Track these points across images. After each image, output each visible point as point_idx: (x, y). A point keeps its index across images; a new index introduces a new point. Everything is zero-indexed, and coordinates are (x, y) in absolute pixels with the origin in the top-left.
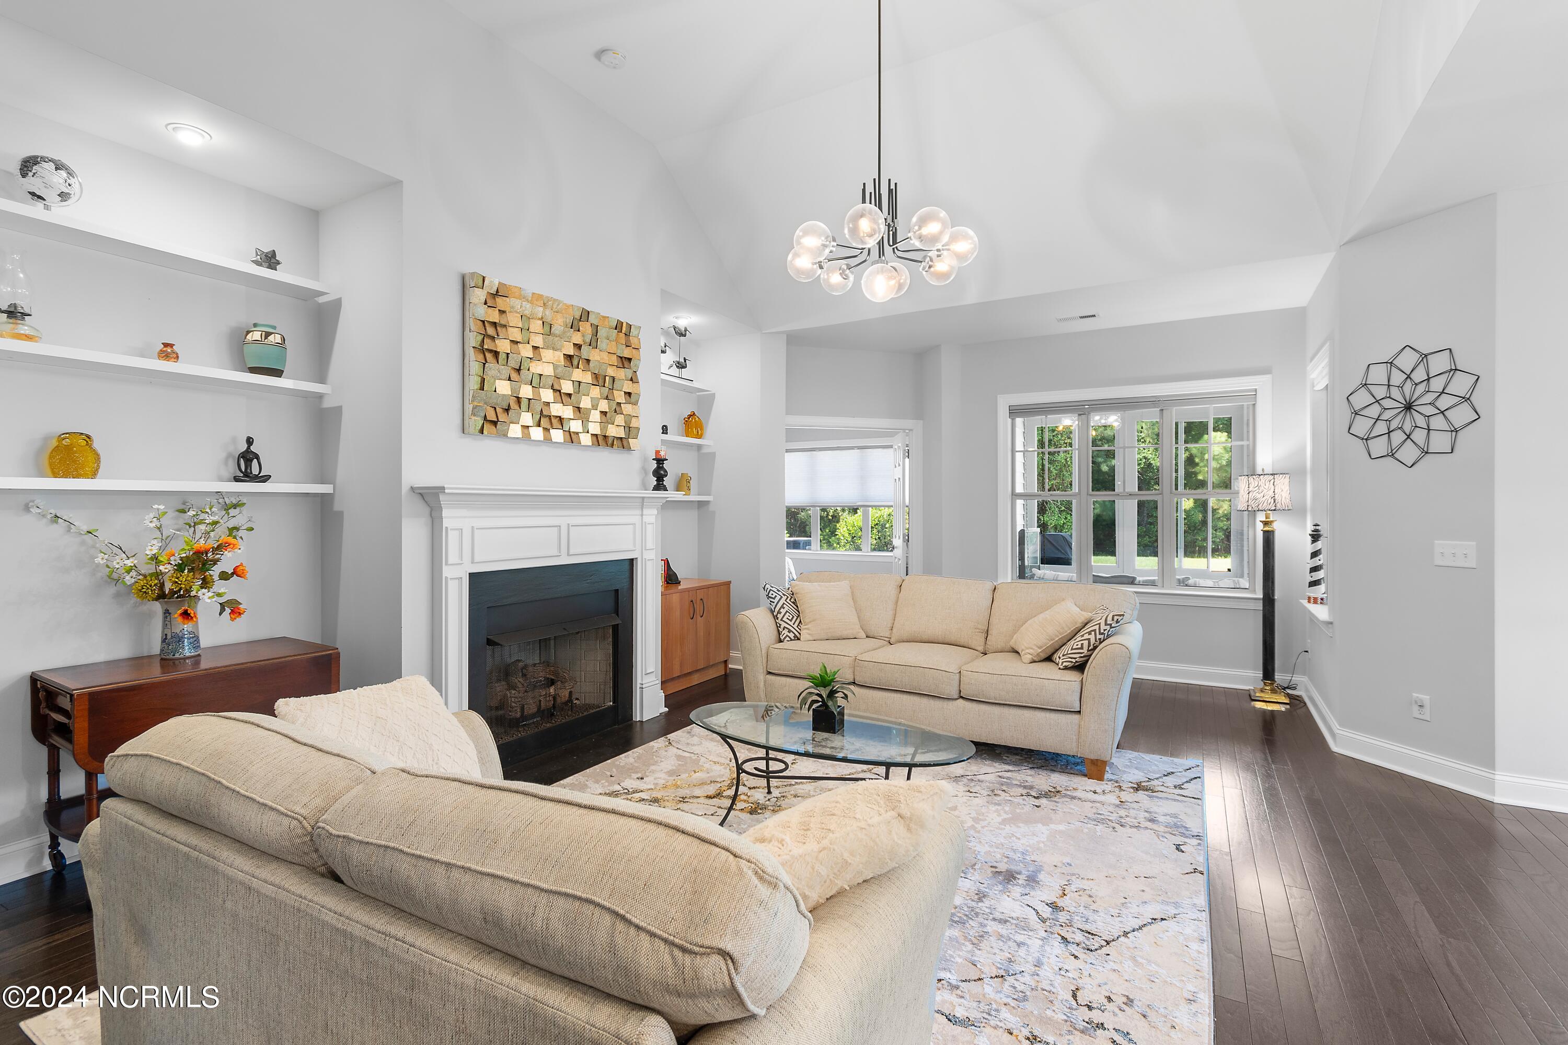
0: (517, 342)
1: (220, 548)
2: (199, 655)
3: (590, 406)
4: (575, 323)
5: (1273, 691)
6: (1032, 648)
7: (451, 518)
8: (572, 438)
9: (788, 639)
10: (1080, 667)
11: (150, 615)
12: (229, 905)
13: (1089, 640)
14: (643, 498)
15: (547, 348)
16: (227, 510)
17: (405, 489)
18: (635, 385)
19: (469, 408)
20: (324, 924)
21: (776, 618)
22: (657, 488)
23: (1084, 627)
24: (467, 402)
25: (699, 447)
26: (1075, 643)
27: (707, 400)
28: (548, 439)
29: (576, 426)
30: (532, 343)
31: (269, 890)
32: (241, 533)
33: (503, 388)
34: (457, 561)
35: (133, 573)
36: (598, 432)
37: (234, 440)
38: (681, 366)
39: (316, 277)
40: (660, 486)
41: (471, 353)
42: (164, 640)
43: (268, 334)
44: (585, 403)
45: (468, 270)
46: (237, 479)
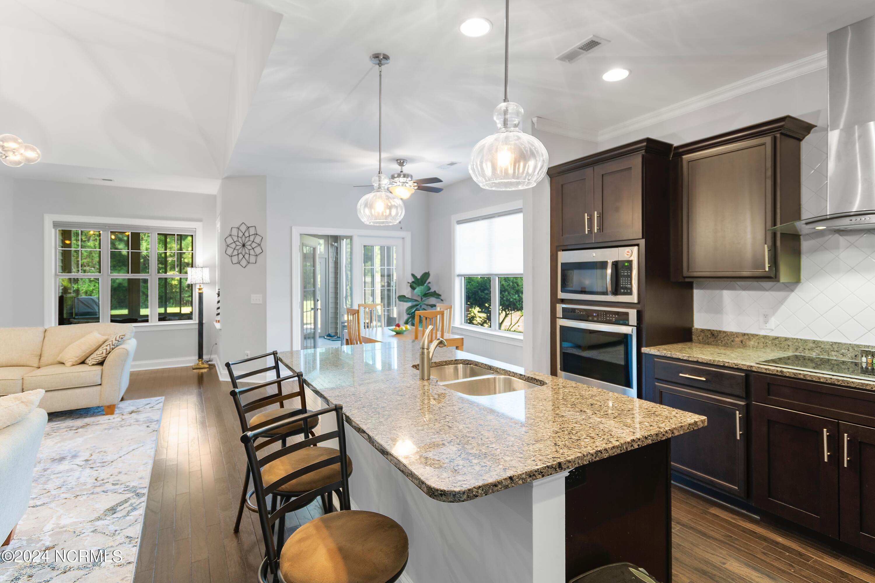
5: (203, 363)
6: (72, 359)
10: (101, 363)
13: (106, 349)
23: (103, 343)
26: (98, 352)
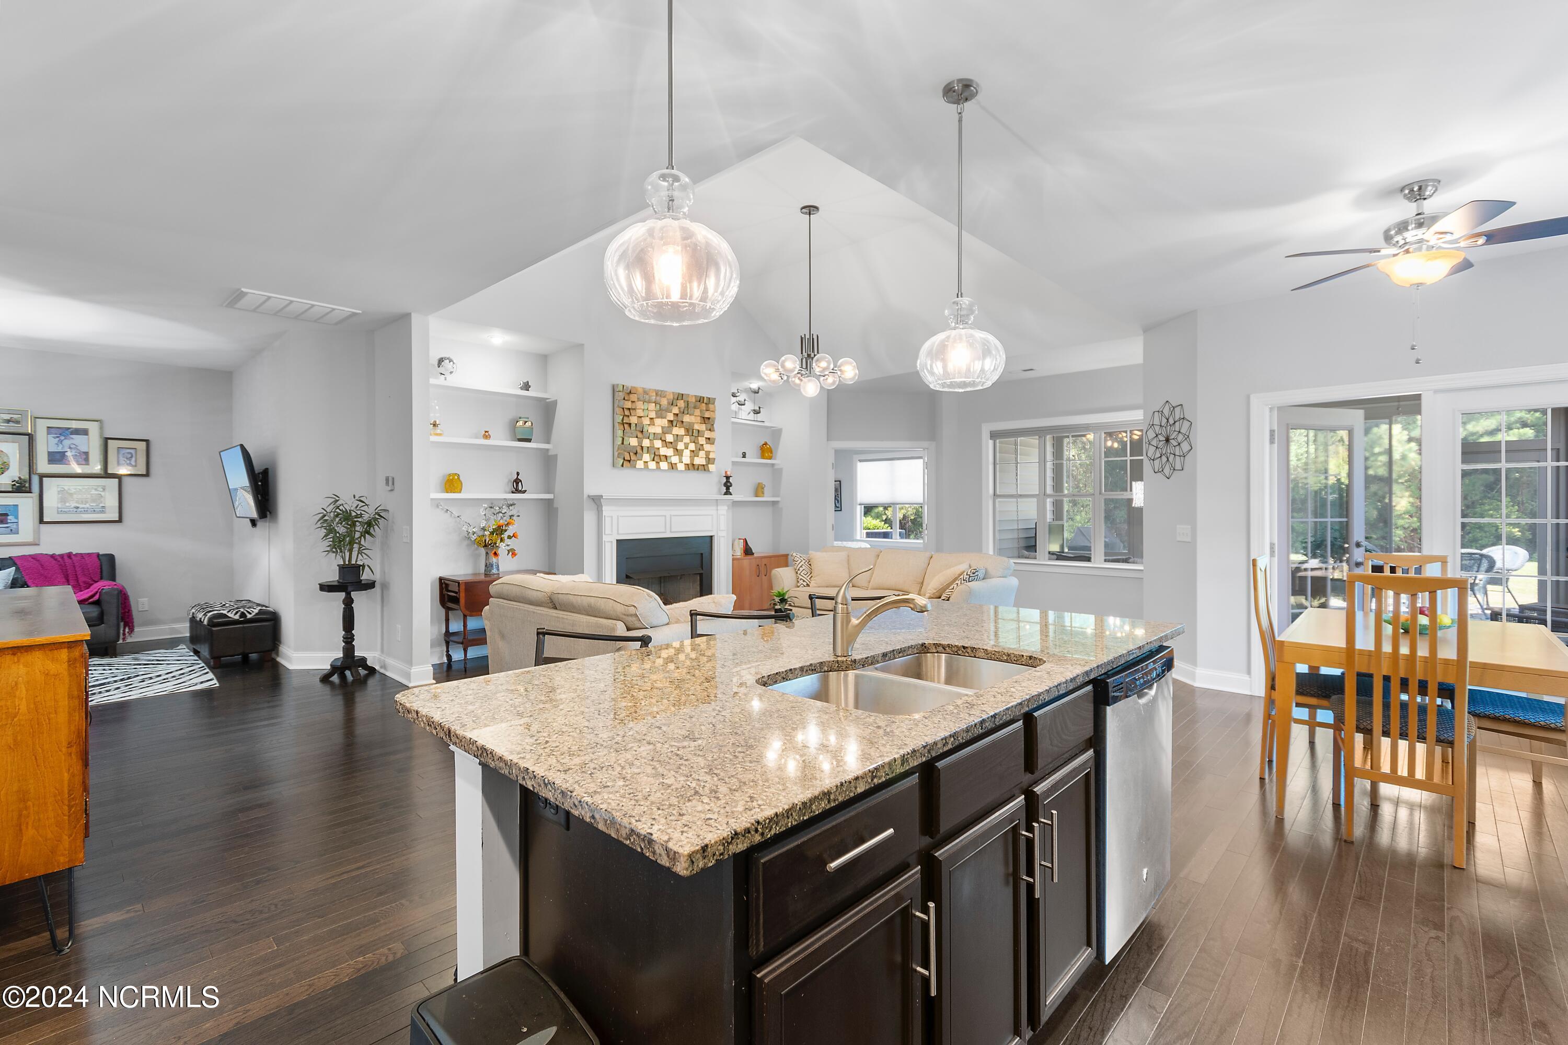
0: (641, 417)
1: (508, 524)
2: (499, 576)
3: (683, 448)
4: (674, 402)
7: (607, 511)
8: (673, 466)
9: (802, 585)
11: (479, 555)
12: (529, 619)
14: (717, 500)
15: (658, 418)
16: (508, 507)
17: (585, 496)
18: (712, 433)
19: (616, 454)
20: (553, 616)
21: (797, 573)
22: (724, 494)
24: (615, 451)
25: (773, 465)
27: (776, 433)
28: (658, 468)
29: (675, 459)
30: (650, 416)
31: (539, 612)
32: (514, 518)
33: (634, 442)
34: (610, 533)
35: (475, 535)
36: (688, 462)
37: (511, 474)
38: (757, 412)
39: (546, 392)
40: (728, 492)
41: (617, 425)
42: (486, 566)
43: (526, 422)
44: (680, 446)
45: (615, 383)
46: (513, 492)
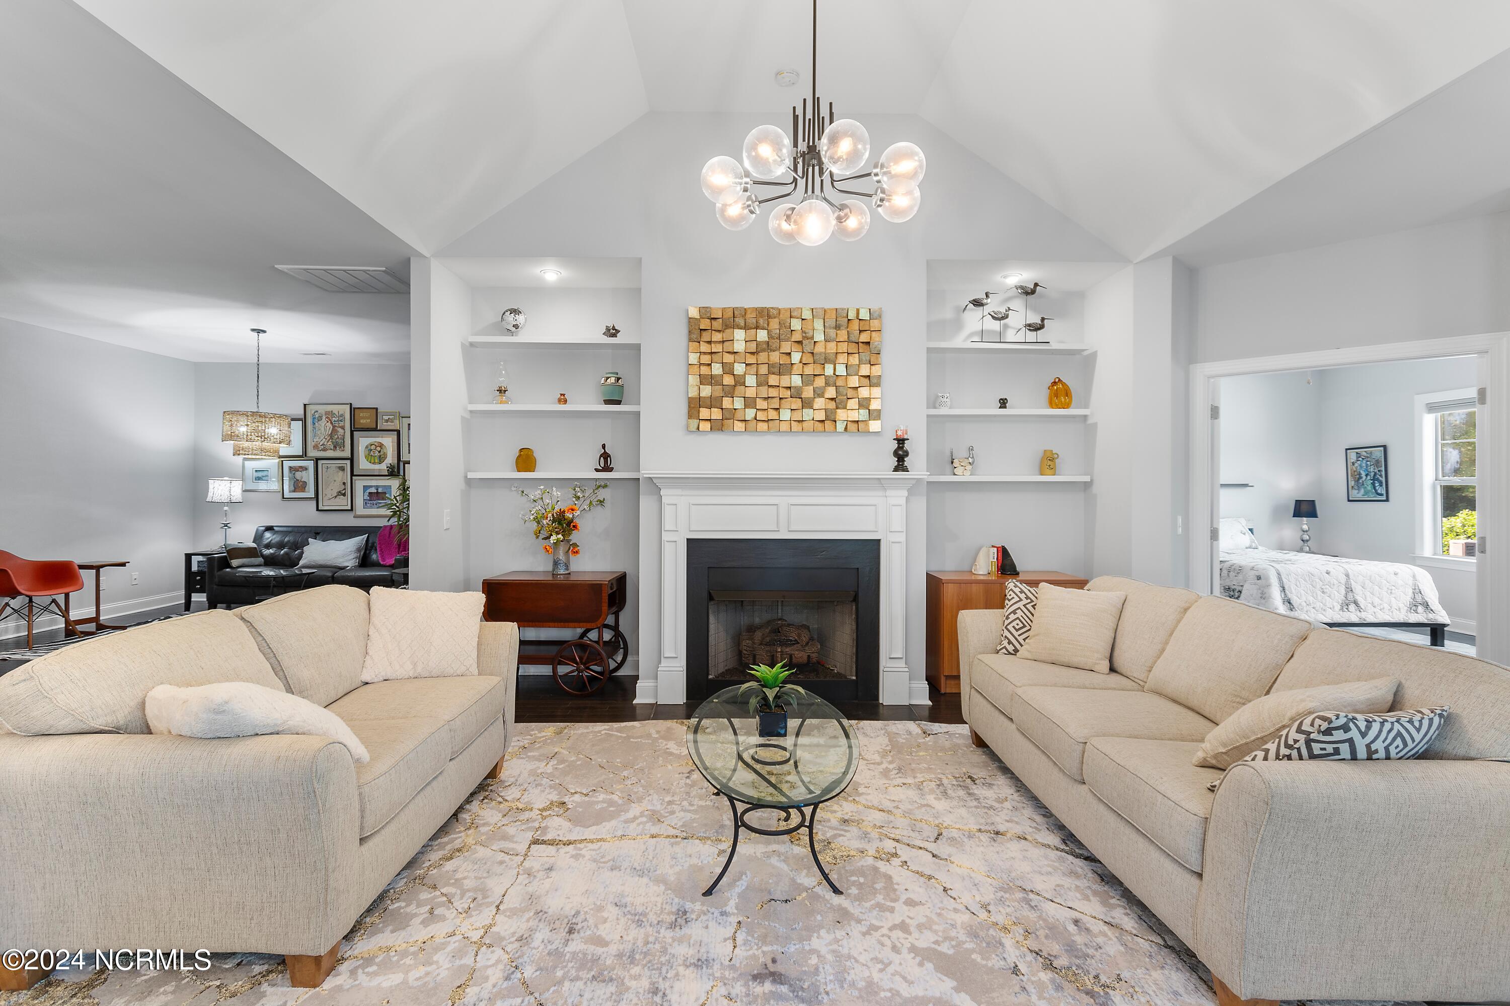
0: (731, 353)
2: (569, 574)
3: (813, 396)
7: (667, 495)
9: (1004, 651)
14: (882, 479)
15: (763, 351)
22: (896, 469)
27: (1089, 361)
29: (799, 415)
30: (748, 350)
33: (717, 392)
34: (673, 528)
38: (1036, 327)
39: (634, 336)
40: (900, 467)
43: (608, 378)
44: (808, 393)
46: (597, 470)
